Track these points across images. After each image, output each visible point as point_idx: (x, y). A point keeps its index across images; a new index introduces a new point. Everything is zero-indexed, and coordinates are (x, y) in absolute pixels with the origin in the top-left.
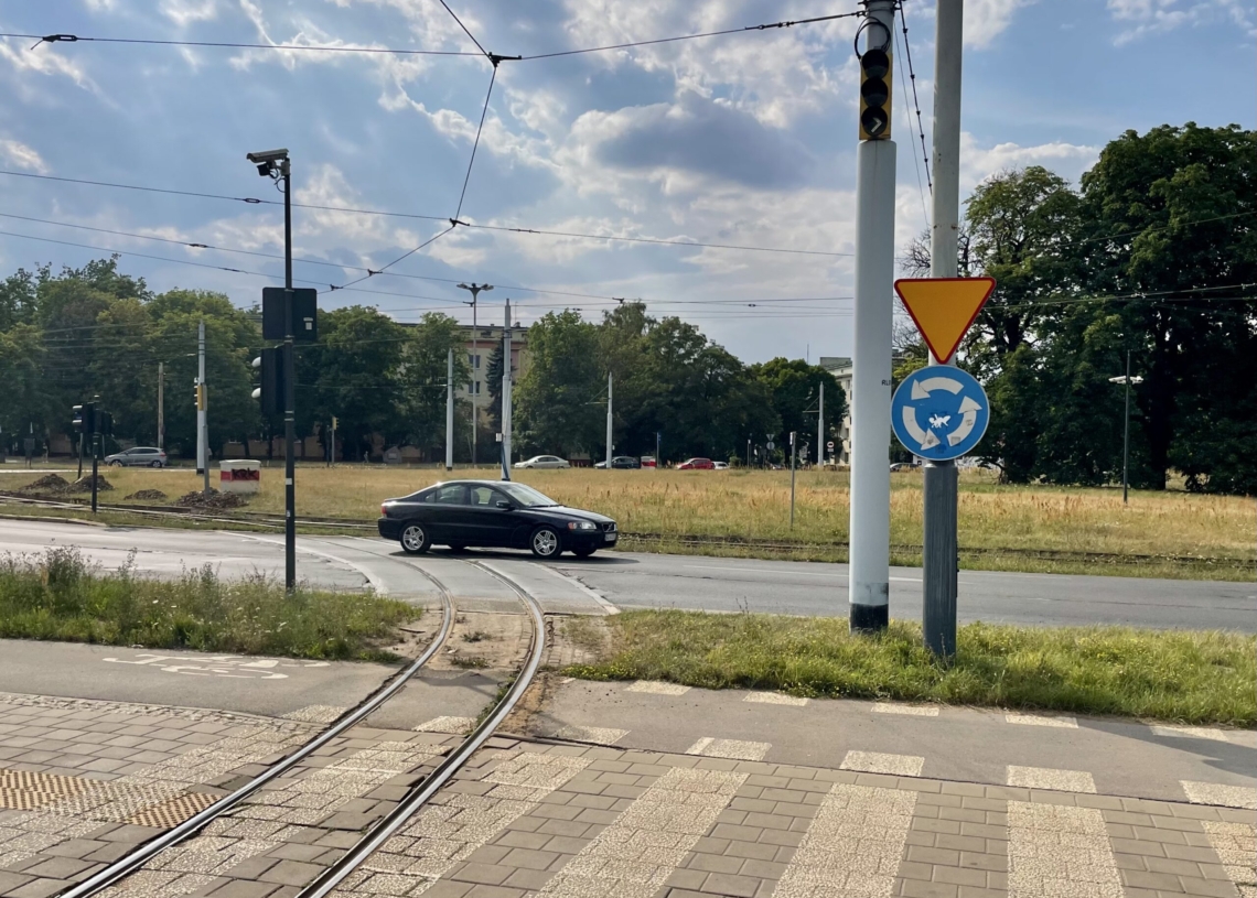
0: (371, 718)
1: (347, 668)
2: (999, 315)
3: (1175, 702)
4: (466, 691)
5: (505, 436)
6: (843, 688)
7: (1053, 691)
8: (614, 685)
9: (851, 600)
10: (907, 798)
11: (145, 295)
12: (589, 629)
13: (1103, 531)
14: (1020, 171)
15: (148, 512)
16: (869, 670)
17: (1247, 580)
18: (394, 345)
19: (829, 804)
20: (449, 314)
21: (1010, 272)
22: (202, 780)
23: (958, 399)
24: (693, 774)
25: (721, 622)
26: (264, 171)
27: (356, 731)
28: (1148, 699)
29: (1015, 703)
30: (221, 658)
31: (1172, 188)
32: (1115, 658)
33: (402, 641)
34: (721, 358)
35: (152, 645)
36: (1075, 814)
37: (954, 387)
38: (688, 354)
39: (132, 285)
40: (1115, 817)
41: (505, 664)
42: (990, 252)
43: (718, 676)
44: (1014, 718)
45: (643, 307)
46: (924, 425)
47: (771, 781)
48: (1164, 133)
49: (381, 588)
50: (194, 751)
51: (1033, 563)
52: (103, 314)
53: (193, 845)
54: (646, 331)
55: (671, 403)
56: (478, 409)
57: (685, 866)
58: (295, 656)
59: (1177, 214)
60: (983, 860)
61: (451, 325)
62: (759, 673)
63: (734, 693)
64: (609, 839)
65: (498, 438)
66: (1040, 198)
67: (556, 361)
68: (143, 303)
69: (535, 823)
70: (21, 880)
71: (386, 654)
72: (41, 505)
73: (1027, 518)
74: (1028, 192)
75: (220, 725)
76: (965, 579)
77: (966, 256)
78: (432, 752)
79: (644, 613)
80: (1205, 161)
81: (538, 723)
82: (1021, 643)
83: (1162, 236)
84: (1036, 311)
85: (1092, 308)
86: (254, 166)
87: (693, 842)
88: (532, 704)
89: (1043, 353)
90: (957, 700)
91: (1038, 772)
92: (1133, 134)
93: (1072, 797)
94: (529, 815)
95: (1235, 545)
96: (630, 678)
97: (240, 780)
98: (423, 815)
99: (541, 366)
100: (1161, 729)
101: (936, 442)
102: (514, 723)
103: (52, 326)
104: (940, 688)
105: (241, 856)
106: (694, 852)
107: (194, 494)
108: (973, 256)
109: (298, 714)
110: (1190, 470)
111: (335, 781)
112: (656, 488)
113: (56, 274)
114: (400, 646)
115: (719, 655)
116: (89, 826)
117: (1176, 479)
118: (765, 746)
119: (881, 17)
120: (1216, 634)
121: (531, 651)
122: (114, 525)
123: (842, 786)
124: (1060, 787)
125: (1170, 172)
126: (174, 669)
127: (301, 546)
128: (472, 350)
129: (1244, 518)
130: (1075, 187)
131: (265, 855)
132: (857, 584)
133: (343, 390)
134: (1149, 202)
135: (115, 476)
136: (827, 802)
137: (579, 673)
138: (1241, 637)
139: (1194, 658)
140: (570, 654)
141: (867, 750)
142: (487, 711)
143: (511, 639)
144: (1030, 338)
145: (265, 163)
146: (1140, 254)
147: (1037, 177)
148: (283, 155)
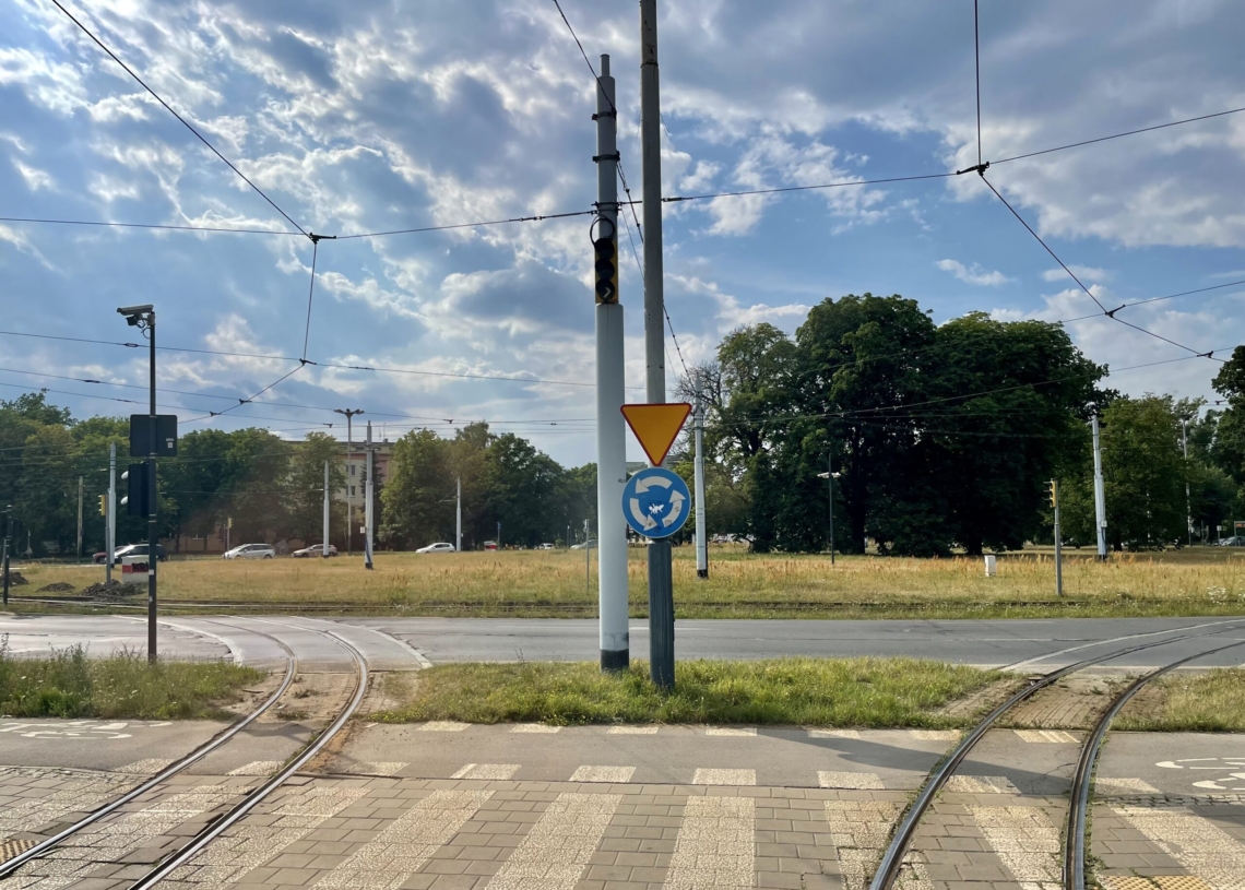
0: (195, 767)
1: (187, 725)
2: (744, 430)
3: (827, 712)
4: (283, 739)
5: (367, 529)
6: (588, 716)
7: (742, 708)
8: (409, 726)
9: (601, 647)
10: (612, 800)
11: (69, 422)
12: (401, 681)
13: (813, 586)
14: (754, 326)
16: (610, 702)
17: (907, 618)
18: (283, 460)
19: (554, 810)
20: (329, 432)
21: (749, 399)
22: (27, 828)
23: (668, 492)
25: (508, 670)
26: (133, 322)
27: (178, 778)
28: (812, 711)
29: (714, 720)
30: (77, 723)
31: (857, 339)
32: (790, 681)
33: (242, 701)
34: (546, 464)
35: (20, 715)
36: (735, 803)
37: (665, 483)
38: (521, 462)
39: (58, 413)
40: (762, 803)
41: (323, 715)
42: (735, 384)
43: (493, 714)
44: (713, 732)
45: (486, 426)
46: (646, 512)
47: (511, 796)
48: (850, 300)
49: (239, 657)
50: (27, 804)
51: (761, 612)
52: (31, 438)
54: (489, 444)
55: (509, 499)
56: (353, 508)
57: (421, 871)
58: (143, 718)
59: (861, 357)
60: (656, 845)
61: (330, 442)
62: (525, 708)
63: (504, 726)
64: (364, 853)
65: (362, 530)
67: (416, 469)
68: (68, 428)
69: (306, 845)
71: (222, 713)
73: (760, 579)
74: (760, 342)
75: (57, 781)
77: (718, 387)
78: (236, 791)
79: (447, 666)
80: (878, 319)
81: (335, 762)
82: (729, 672)
83: (852, 373)
84: (769, 427)
85: (806, 424)
87: (433, 850)
88: (335, 747)
89: (774, 456)
90: (673, 720)
91: (718, 771)
92: (829, 301)
93: (737, 790)
94: (304, 839)
95: (903, 593)
96: (424, 720)
97: (62, 825)
98: (211, 847)
99: (404, 472)
100: (815, 733)
101: (654, 525)
102: (314, 764)
104: (660, 712)
106: (432, 859)
107: (97, 585)
108: (724, 387)
109: (129, 768)
110: (880, 540)
111: (143, 823)
112: (486, 567)
114: (239, 705)
115: (499, 699)
117: (871, 545)
118: (515, 767)
119: (608, 215)
120: (866, 659)
121: (349, 703)
122: (21, 613)
123: (566, 796)
124: (730, 783)
125: (856, 327)
126: (32, 734)
128: (349, 461)
129: (912, 573)
130: (792, 338)
132: (605, 634)
134: (841, 349)
135: (34, 572)
136: (551, 808)
137: (382, 718)
138: (883, 660)
139: (847, 679)
140: (381, 703)
141: (594, 764)
142: (295, 754)
143: (335, 693)
144: (767, 445)
145: (134, 316)
146: (838, 385)
147: (766, 331)
148: (149, 309)
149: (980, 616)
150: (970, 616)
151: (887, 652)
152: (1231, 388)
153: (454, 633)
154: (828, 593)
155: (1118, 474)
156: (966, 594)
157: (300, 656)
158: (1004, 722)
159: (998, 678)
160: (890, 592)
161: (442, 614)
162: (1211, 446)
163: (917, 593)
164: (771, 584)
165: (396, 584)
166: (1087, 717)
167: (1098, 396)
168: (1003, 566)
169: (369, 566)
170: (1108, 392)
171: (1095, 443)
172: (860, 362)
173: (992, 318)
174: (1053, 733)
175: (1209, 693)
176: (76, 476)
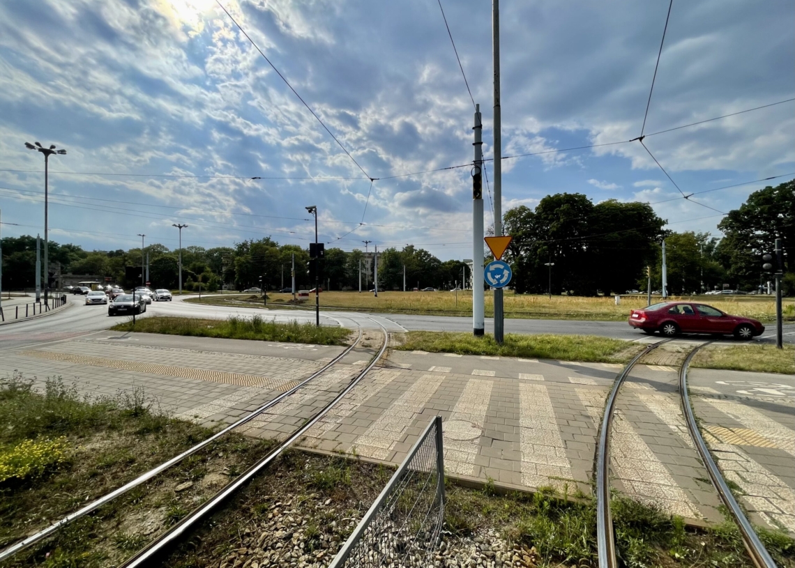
0: (341, 361)
1: (333, 347)
2: (513, 247)
3: (566, 355)
4: (366, 354)
5: (376, 283)
6: (472, 352)
7: (531, 352)
8: (408, 352)
9: (474, 327)
10: (490, 382)
11: (278, 246)
12: (400, 336)
13: (544, 307)
14: (518, 207)
15: (280, 305)
16: (479, 347)
18: (345, 259)
21: (516, 235)
22: (295, 378)
23: (503, 270)
24: (429, 377)
25: (437, 334)
26: (310, 212)
27: (336, 365)
28: (558, 354)
29: (520, 356)
30: (300, 345)
31: (561, 211)
32: (549, 343)
34: (435, 260)
35: (281, 341)
36: (538, 387)
37: (502, 267)
38: (426, 259)
39: (275, 244)
40: (550, 387)
41: (377, 346)
42: (510, 229)
43: (437, 349)
44: (521, 360)
45: (413, 246)
46: (494, 278)
47: (452, 378)
49: (342, 325)
50: (293, 370)
51: (524, 316)
52: (267, 252)
53: (293, 396)
54: (414, 253)
55: (422, 273)
56: (368, 275)
57: (428, 402)
58: (319, 344)
59: (562, 218)
60: (512, 400)
61: (360, 252)
62: (448, 348)
63: (441, 354)
64: (407, 395)
65: (374, 283)
66: (524, 214)
67: (389, 262)
68: (278, 248)
69: (386, 390)
70: (247, 405)
71: (344, 343)
72: (251, 303)
73: (523, 304)
74: (520, 213)
75: (299, 363)
76: (505, 320)
78: (357, 371)
79: (415, 332)
80: (569, 203)
81: (387, 362)
82: (522, 339)
83: (558, 224)
84: (523, 246)
85: (539, 244)
86: (307, 211)
87: (431, 395)
88: (385, 357)
89: (526, 257)
90: (504, 355)
91: (528, 375)
92: (549, 196)
93: (538, 382)
94: (384, 388)
96: (412, 350)
97: (306, 378)
98: (355, 388)
99: (385, 263)
100: (562, 362)
101: (497, 282)
102: (380, 363)
103: (254, 255)
104: (500, 351)
105: (306, 399)
107: (291, 300)
108: (505, 231)
109: (321, 360)
111: (331, 378)
113: (255, 241)
114: (348, 341)
115: (437, 343)
116: (265, 391)
119: (478, 165)
120: (577, 335)
121: (384, 343)
122: (270, 308)
123: (472, 380)
124: (534, 379)
125: (560, 207)
126: (287, 348)
127: (321, 314)
128: (366, 259)
130: (534, 211)
131: (312, 399)
132: (475, 323)
133: (331, 271)
134: (554, 215)
135: (270, 295)
136: (468, 384)
137: (397, 348)
139: (571, 342)
140: (395, 343)
141: (479, 369)
142: (372, 359)
143: (378, 339)
144: (522, 253)
145: (310, 210)
146: (553, 229)
147: (523, 209)
148: (315, 207)
149: (617, 320)
150: (612, 320)
151: (586, 333)
152: (726, 228)
153: (412, 320)
154: (551, 310)
155: (671, 264)
156: (608, 311)
157: (362, 326)
158: (641, 362)
159: (633, 345)
160: (576, 310)
161: (405, 313)
162: (712, 253)
163: (587, 310)
164: (527, 306)
165: (388, 302)
166: (677, 362)
167: (663, 232)
168: (623, 301)
169: (376, 296)
170: (667, 231)
171: (663, 251)
172: (562, 220)
173: (618, 201)
174: (664, 367)
175: (733, 354)
176: (281, 264)
